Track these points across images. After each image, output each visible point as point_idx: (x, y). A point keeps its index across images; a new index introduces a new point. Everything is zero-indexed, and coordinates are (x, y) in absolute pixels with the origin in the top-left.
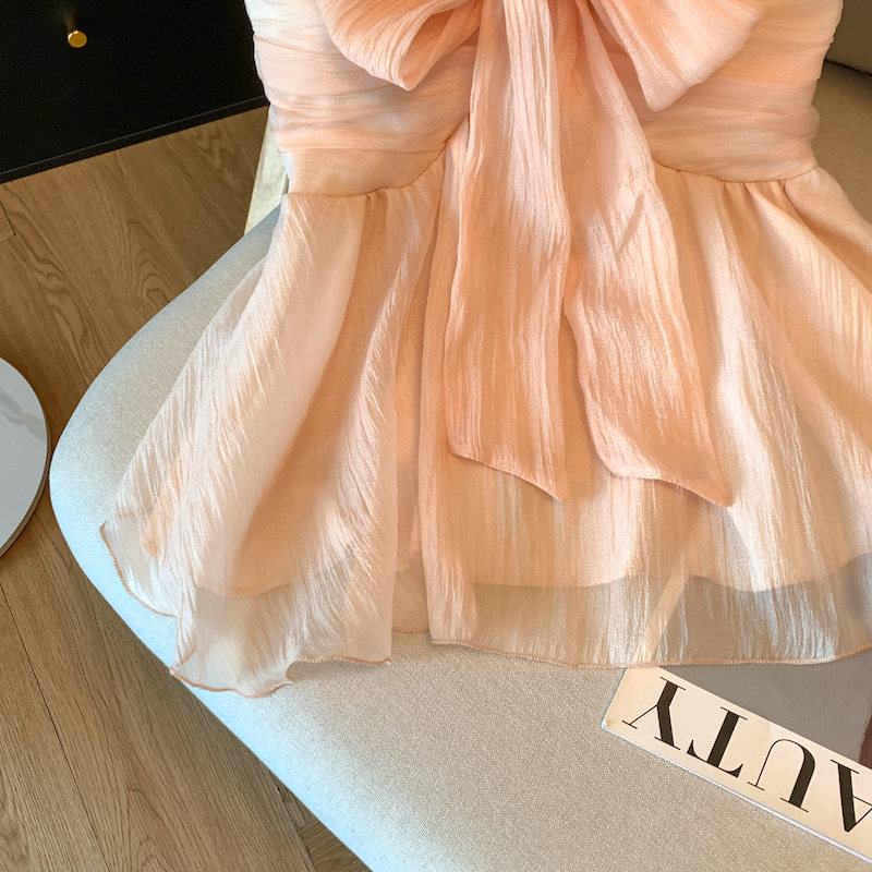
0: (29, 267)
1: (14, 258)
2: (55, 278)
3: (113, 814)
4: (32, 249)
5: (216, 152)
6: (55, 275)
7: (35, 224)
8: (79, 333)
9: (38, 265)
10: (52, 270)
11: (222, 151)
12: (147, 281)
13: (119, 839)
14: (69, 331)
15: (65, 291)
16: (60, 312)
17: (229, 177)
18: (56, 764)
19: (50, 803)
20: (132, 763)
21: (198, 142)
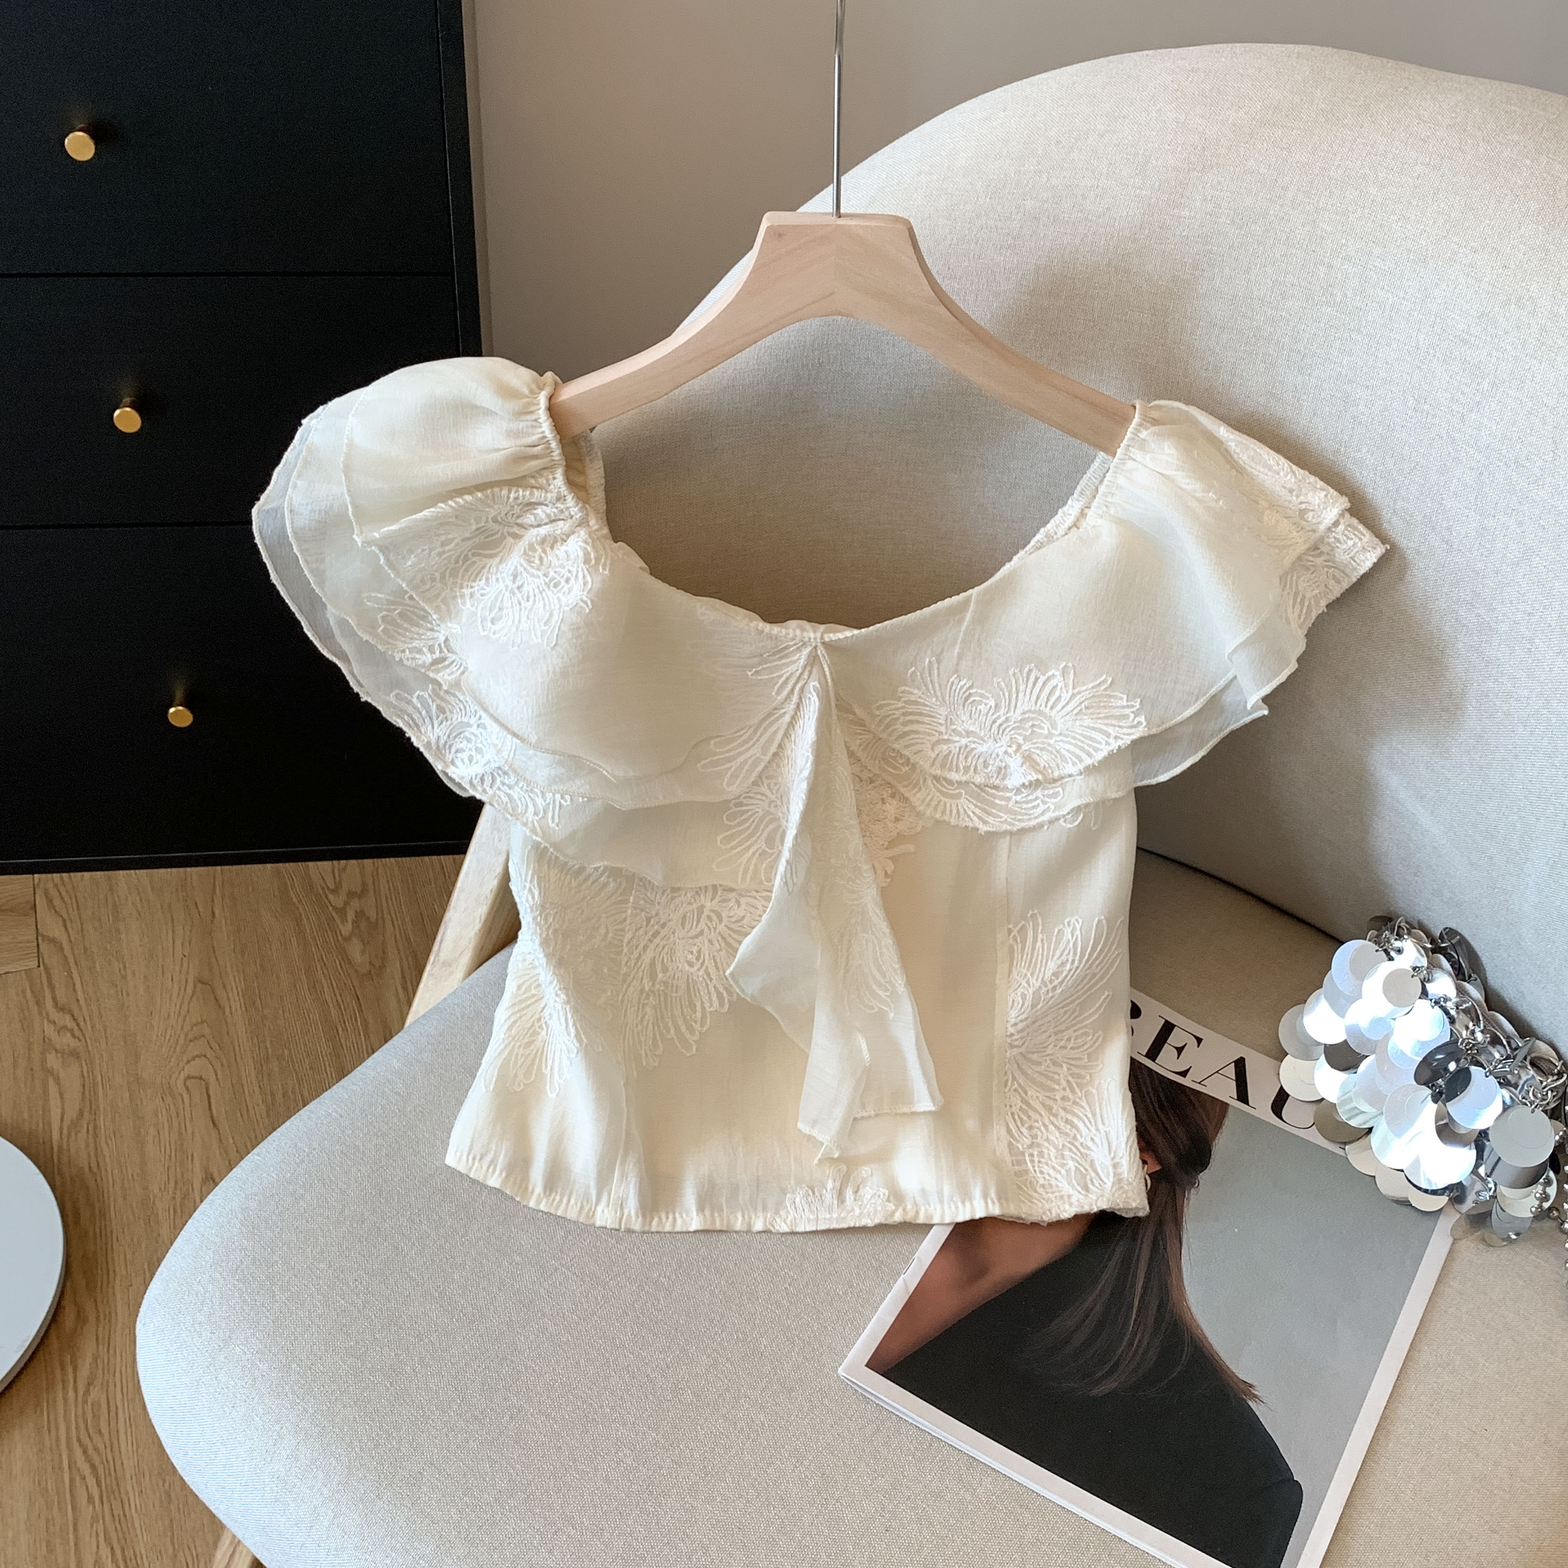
0: (40, 1013)
1: (25, 997)
2: (69, 1035)
4: (52, 988)
5: (351, 916)
6: (72, 1032)
7: (71, 960)
8: (71, 1114)
9: (55, 1015)
10: (68, 1021)
11: (360, 914)
12: (192, 1063)
14: (59, 1111)
15: (74, 1054)
16: (58, 1082)
17: (355, 950)
21: (331, 897)
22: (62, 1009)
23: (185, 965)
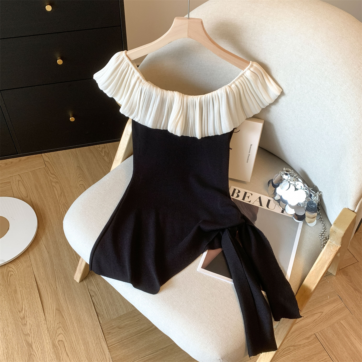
0: (48, 175)
1: (45, 172)
3: (51, 315)
4: (50, 170)
6: (55, 178)
7: (52, 165)
8: (60, 193)
10: (54, 176)
11: (105, 152)
12: (80, 182)
13: (52, 322)
14: (57, 193)
15: (57, 182)
16: (55, 188)
17: (106, 158)
18: (37, 301)
19: (34, 311)
20: (58, 303)
21: (99, 149)
22: (52, 174)
23: (74, 164)
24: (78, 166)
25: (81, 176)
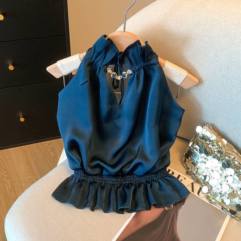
2: (6, 174)
4: (2, 166)
7: (4, 161)
11: (51, 147)
12: (29, 177)
14: (8, 188)
15: (8, 177)
16: (6, 183)
17: (51, 153)
21: (45, 145)
22: (4, 170)
23: (23, 160)
24: (27, 162)
25: (30, 170)
